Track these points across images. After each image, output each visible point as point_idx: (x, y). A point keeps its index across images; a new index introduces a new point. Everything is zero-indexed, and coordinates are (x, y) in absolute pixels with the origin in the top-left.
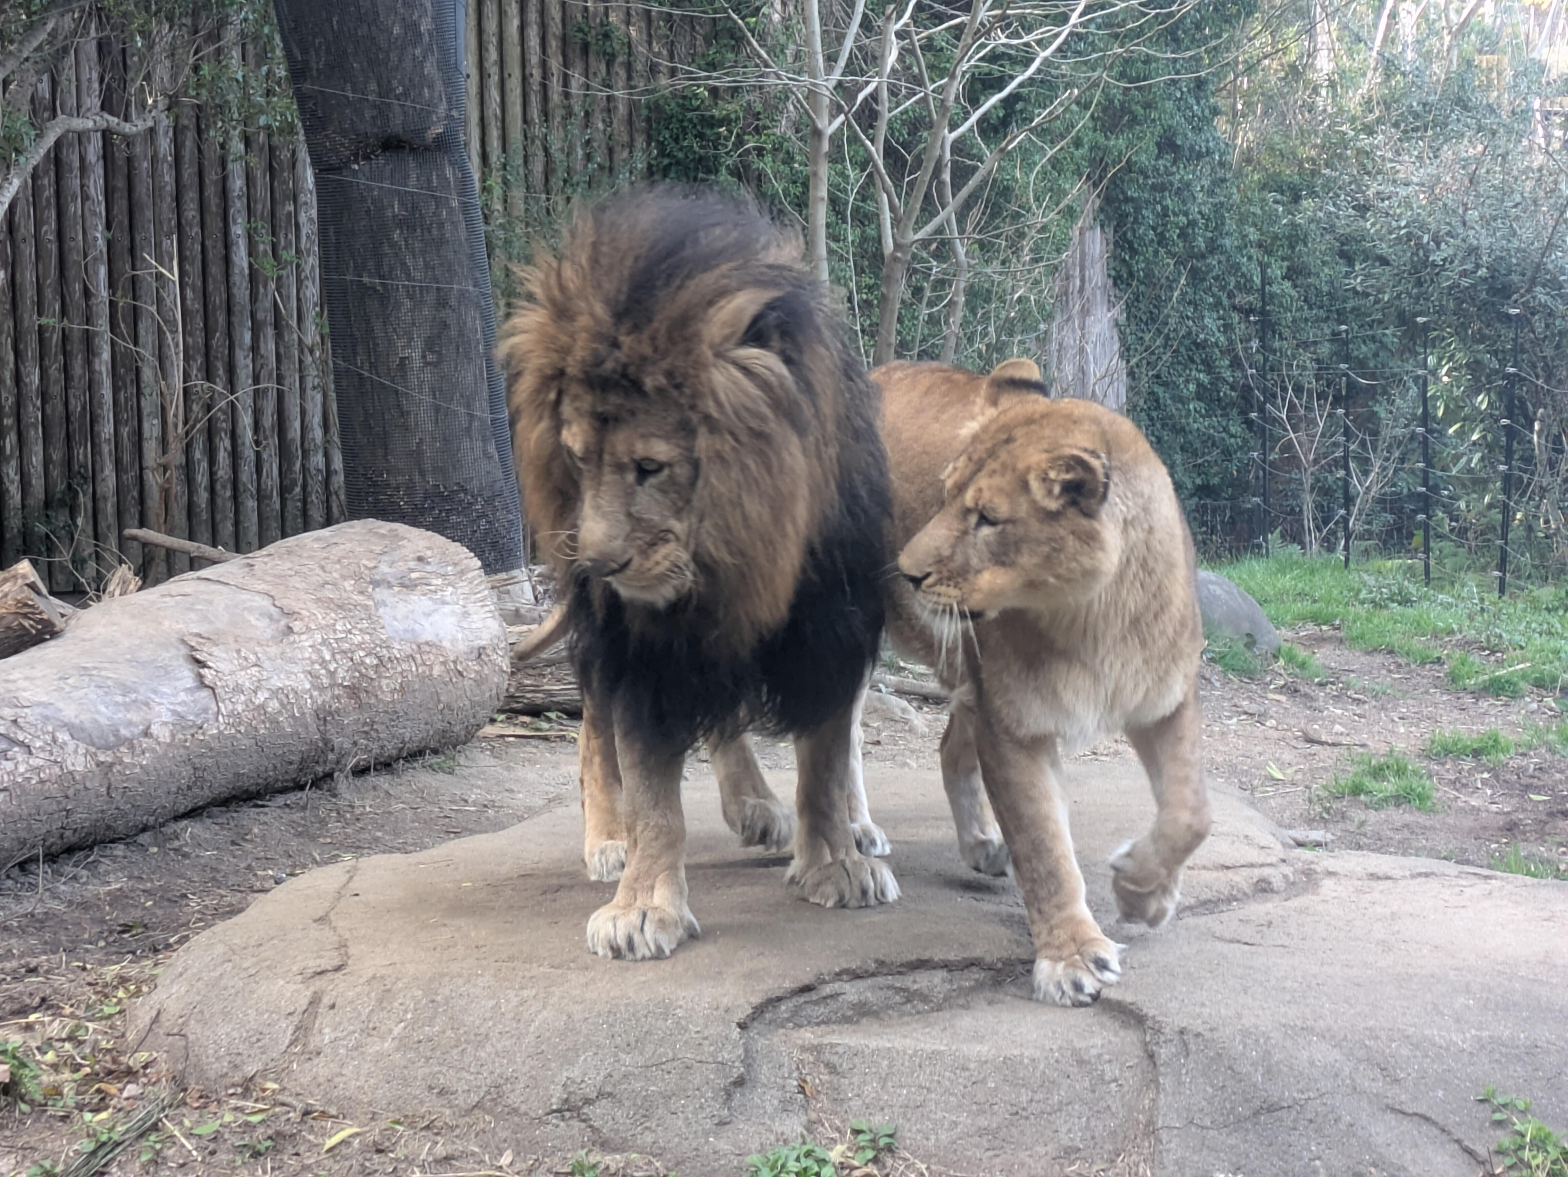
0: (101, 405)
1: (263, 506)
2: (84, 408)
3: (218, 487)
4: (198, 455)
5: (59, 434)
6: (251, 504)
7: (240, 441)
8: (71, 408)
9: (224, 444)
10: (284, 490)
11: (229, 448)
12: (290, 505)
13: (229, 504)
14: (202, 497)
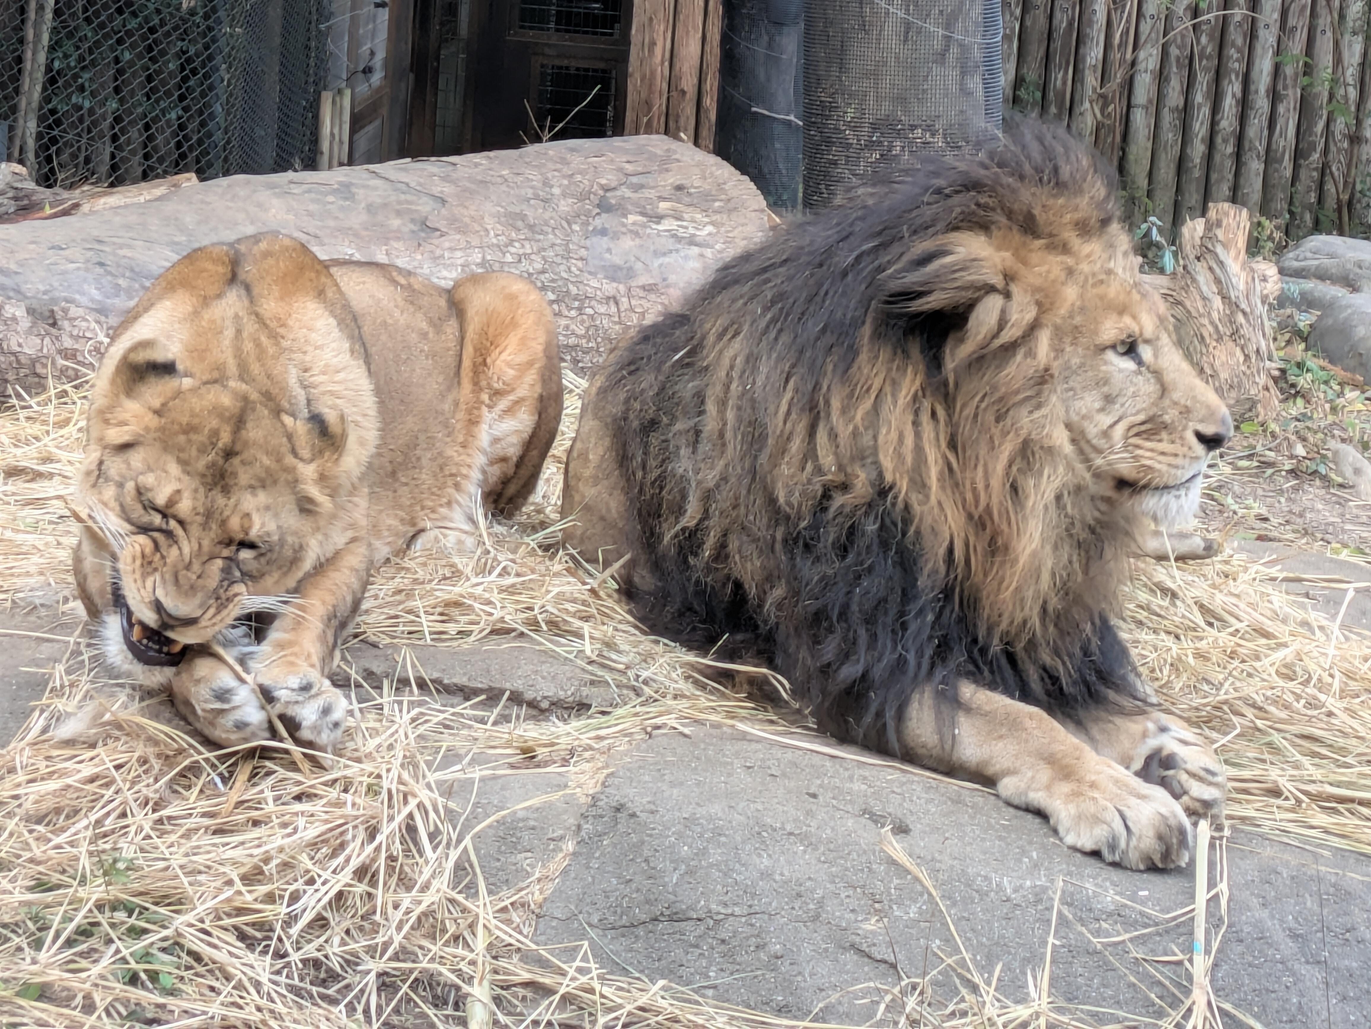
0: (1091, 23)
1: (1271, 171)
2: (1070, 24)
3: (1219, 140)
4: (1199, 98)
5: (1036, 52)
6: (1255, 166)
7: (1253, 88)
8: (1055, 22)
9: (1233, 89)
10: (1299, 155)
11: (1239, 95)
12: (1303, 174)
13: (1229, 164)
14: (1198, 150)
